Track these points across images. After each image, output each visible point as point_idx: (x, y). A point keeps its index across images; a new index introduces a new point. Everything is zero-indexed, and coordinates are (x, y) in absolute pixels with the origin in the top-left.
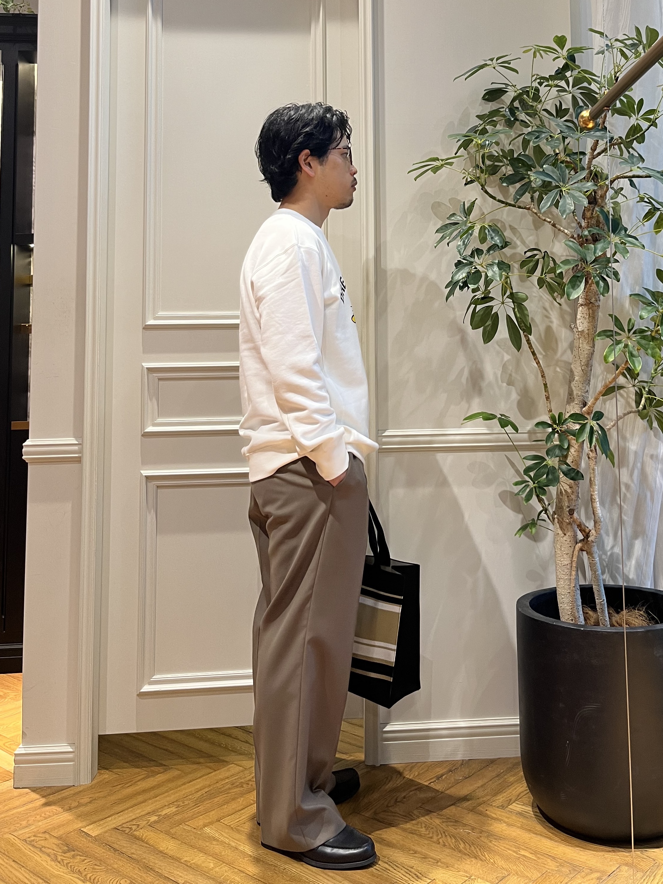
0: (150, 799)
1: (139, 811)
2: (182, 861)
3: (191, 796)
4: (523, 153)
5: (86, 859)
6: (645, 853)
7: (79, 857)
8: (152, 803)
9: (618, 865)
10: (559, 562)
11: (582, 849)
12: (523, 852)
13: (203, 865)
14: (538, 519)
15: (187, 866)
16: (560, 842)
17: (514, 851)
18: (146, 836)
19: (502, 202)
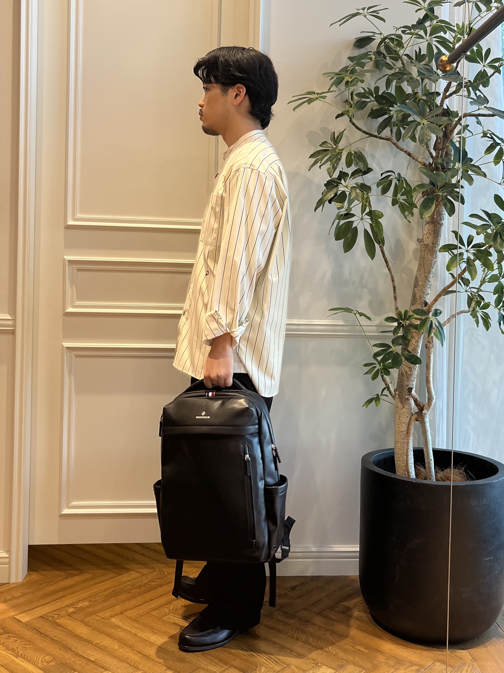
0: (69, 595)
1: (59, 604)
2: (93, 643)
3: (100, 594)
4: (386, 91)
5: (17, 640)
6: (454, 653)
7: (12, 638)
8: (70, 598)
9: (433, 661)
10: (397, 428)
11: (404, 647)
12: (358, 647)
13: (110, 647)
14: (382, 395)
15: (98, 647)
16: (387, 641)
17: (351, 646)
18: (66, 623)
19: (366, 133)
